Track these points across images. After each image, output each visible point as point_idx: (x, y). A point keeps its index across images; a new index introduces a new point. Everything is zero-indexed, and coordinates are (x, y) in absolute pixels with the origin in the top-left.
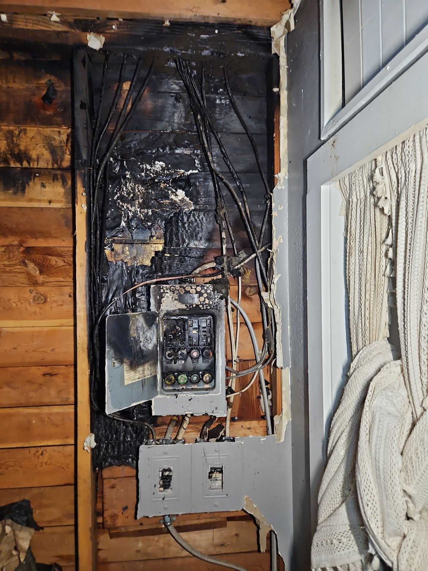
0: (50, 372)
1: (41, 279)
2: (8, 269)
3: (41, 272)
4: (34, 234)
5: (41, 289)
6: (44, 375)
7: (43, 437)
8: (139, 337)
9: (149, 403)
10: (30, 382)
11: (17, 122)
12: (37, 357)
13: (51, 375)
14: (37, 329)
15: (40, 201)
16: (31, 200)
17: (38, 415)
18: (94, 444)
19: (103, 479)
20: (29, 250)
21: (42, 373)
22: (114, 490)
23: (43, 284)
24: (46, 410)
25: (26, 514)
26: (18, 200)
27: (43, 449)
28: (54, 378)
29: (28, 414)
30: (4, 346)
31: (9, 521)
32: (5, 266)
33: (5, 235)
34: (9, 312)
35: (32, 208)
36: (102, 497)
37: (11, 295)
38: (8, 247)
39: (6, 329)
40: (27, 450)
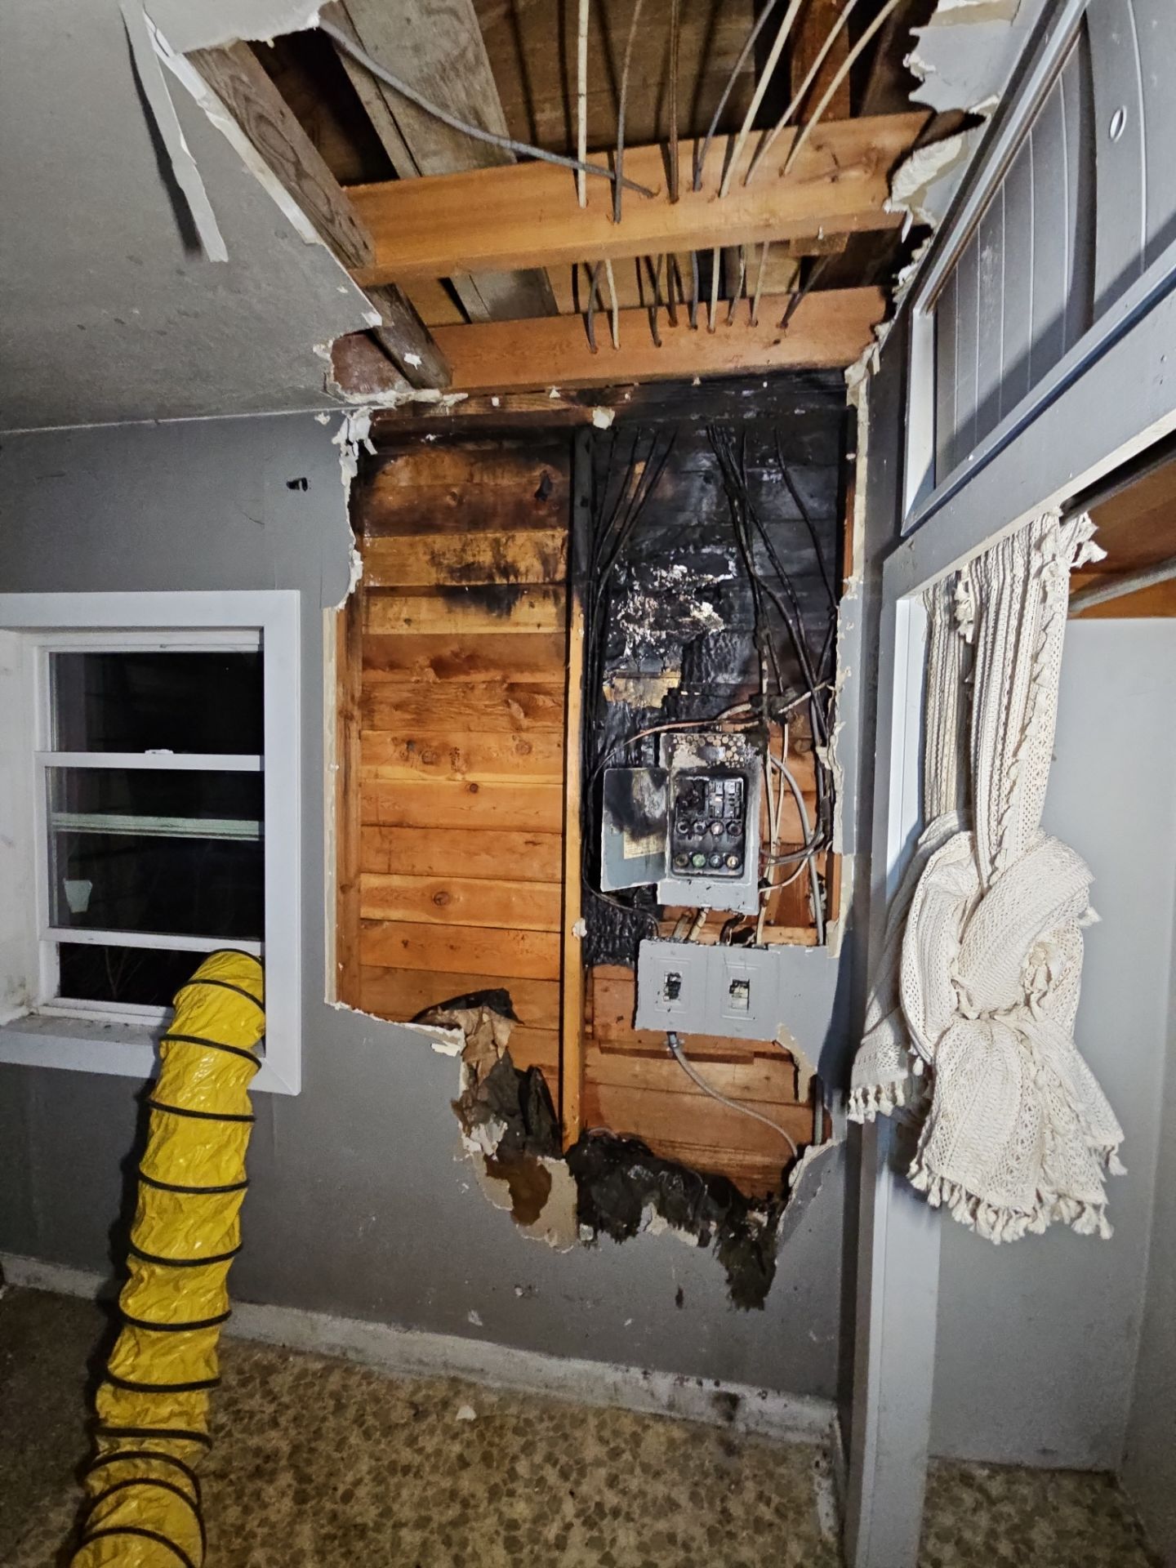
0: (533, 839)
1: (525, 722)
2: (489, 710)
3: (526, 715)
4: (520, 667)
5: (525, 736)
6: (527, 843)
7: (524, 918)
8: (643, 800)
9: (654, 888)
10: (512, 851)
11: (505, 528)
12: (518, 820)
13: (534, 843)
14: (518, 785)
15: (526, 624)
16: (517, 624)
17: (518, 891)
18: (584, 933)
19: (593, 979)
20: (512, 687)
21: (524, 840)
22: (607, 994)
23: (528, 730)
24: (527, 886)
25: (506, 1005)
26: (502, 624)
27: (521, 934)
28: (537, 847)
29: (507, 889)
30: (482, 804)
31: (487, 1009)
32: (486, 706)
33: (487, 669)
34: (489, 763)
35: (517, 635)
36: (592, 1002)
37: (491, 742)
38: (490, 683)
39: (485, 784)
40: (506, 932)
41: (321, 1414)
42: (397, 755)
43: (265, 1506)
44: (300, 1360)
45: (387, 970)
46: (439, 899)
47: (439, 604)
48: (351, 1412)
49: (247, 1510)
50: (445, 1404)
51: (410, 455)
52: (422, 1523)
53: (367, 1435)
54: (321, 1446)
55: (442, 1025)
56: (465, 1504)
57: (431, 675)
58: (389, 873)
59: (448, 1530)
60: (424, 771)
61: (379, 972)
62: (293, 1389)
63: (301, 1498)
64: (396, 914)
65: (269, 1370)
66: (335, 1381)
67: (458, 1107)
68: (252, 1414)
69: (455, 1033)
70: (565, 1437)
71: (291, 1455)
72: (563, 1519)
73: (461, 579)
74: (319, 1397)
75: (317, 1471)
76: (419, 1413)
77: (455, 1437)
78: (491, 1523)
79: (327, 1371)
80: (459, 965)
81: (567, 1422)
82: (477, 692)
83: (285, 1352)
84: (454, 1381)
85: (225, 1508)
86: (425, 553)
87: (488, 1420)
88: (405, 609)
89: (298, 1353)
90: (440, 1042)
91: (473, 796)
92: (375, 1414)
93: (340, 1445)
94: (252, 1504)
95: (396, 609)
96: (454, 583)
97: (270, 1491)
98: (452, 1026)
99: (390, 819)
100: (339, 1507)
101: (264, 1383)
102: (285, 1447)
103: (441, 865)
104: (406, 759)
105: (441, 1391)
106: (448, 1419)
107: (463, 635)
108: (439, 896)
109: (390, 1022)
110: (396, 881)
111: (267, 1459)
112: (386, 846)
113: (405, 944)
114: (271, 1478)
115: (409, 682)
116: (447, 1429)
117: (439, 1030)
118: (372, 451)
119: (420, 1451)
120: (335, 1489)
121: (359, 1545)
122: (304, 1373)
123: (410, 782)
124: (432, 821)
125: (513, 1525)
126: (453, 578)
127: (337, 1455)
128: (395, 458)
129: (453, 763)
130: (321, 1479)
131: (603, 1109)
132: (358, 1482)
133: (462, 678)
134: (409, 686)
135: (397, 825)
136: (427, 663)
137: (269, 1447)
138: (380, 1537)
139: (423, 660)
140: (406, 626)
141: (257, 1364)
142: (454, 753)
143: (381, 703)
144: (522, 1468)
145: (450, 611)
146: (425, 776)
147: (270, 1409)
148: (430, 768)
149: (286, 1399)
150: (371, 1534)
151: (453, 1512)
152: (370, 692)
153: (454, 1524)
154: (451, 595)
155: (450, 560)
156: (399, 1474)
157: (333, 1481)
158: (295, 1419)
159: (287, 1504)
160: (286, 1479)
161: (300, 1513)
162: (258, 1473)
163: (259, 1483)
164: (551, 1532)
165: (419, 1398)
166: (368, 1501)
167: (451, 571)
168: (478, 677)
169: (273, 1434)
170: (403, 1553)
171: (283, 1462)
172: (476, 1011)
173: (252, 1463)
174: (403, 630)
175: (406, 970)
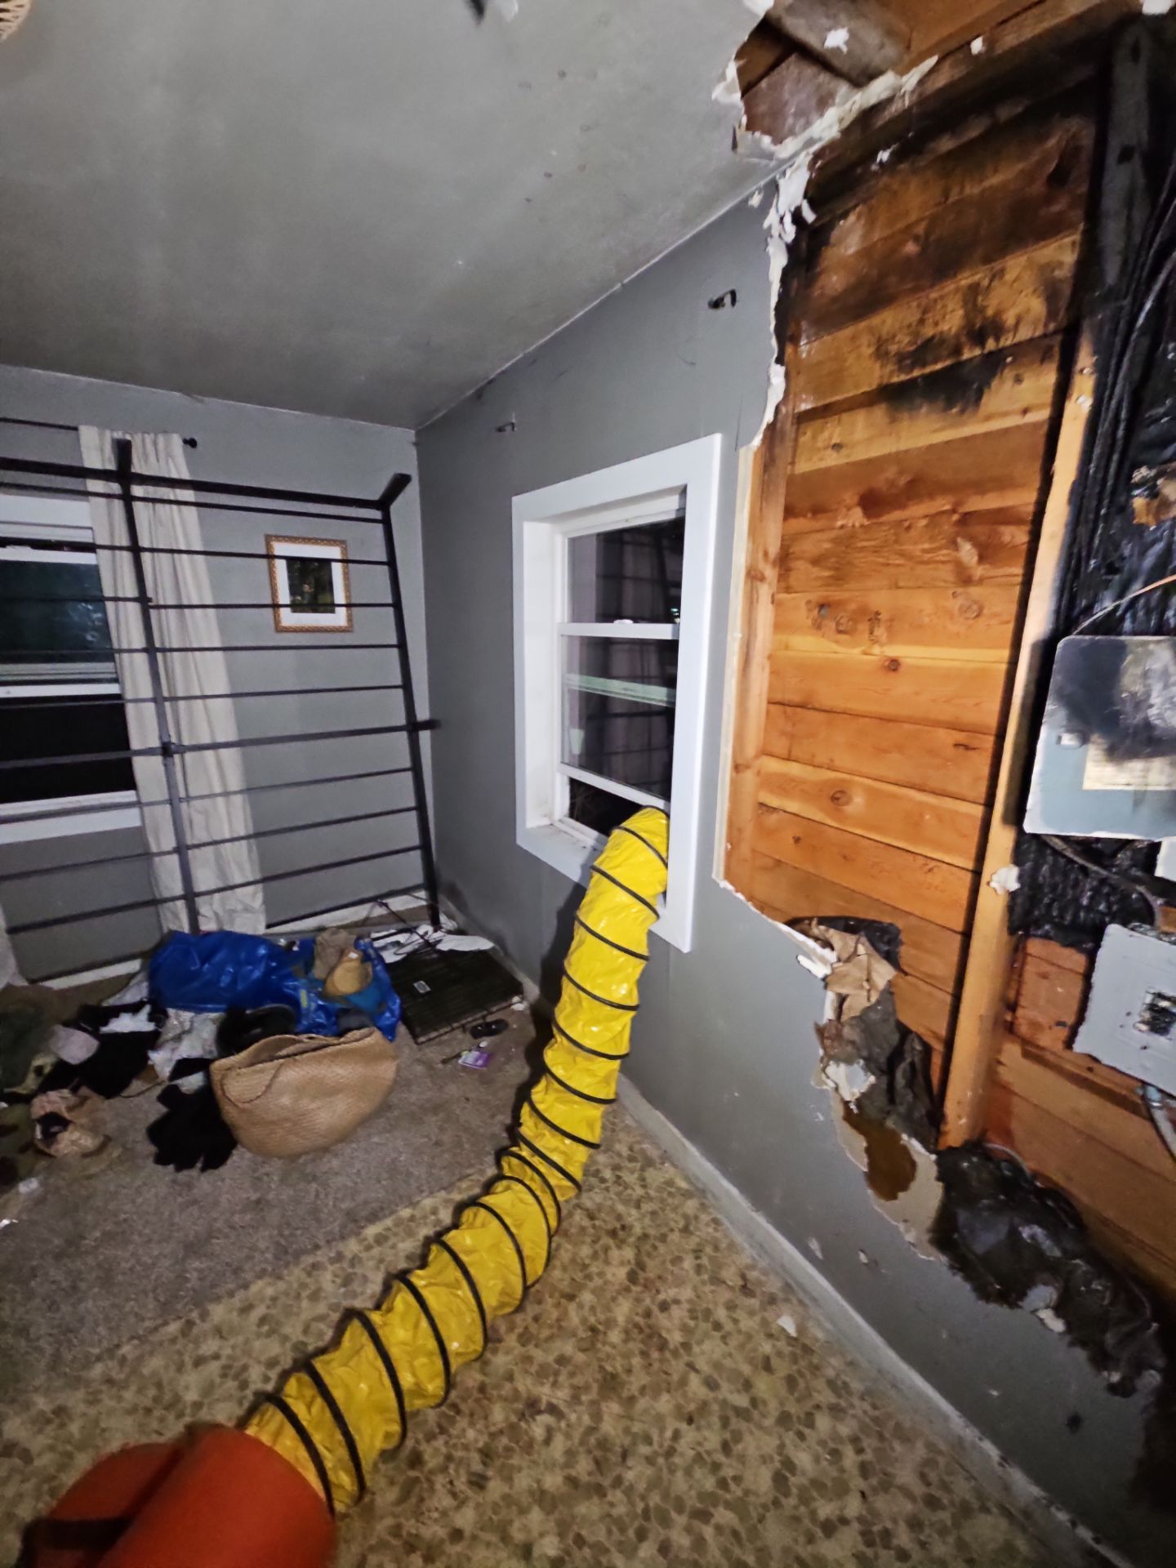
0: (965, 742)
1: (979, 571)
2: (927, 556)
3: (982, 559)
4: (980, 487)
5: (975, 591)
6: (957, 745)
7: (939, 846)
8: (1148, 695)
9: (1155, 848)
10: (932, 752)
11: (987, 260)
12: (947, 713)
13: (967, 748)
14: (957, 664)
15: (1005, 414)
16: (988, 418)
17: (933, 808)
18: (1014, 886)
19: (1026, 955)
20: (966, 519)
21: (953, 742)
22: (1045, 982)
23: (981, 581)
24: (949, 803)
26: (963, 424)
27: (933, 864)
28: (971, 753)
29: (921, 803)
30: (901, 686)
31: (864, 939)
32: (924, 551)
33: (931, 496)
34: (919, 633)
35: (987, 435)
36: (1020, 983)
37: (924, 602)
38: (934, 519)
39: (909, 661)
40: (910, 857)
41: (672, 1224)
42: (809, 622)
43: (607, 1262)
44: (672, 1170)
45: (778, 863)
46: (837, 797)
47: (880, 412)
48: (693, 1242)
49: (595, 1256)
50: (772, 1300)
51: (864, 201)
52: (711, 1384)
53: (699, 1269)
54: (662, 1249)
55: (816, 939)
56: (754, 1402)
57: (857, 517)
58: (789, 759)
59: (731, 1414)
60: (837, 642)
61: (770, 862)
62: (659, 1189)
63: (632, 1277)
64: (793, 806)
65: (649, 1163)
66: (691, 1206)
67: (821, 1031)
68: (626, 1187)
69: (827, 952)
70: (881, 1437)
71: (639, 1239)
72: (842, 1509)
73: (911, 368)
74: (675, 1209)
75: (653, 1268)
76: (746, 1289)
77: (770, 1336)
78: (770, 1444)
79: (687, 1195)
80: (849, 879)
81: (891, 1424)
82: (913, 533)
83: (665, 1157)
84: (787, 1287)
85: (583, 1242)
86: (869, 346)
87: (807, 1350)
88: (838, 431)
89: (675, 1166)
90: (808, 956)
91: (892, 674)
92: (711, 1259)
93: (677, 1260)
94: (600, 1253)
95: (826, 434)
96: (903, 377)
97: (615, 1254)
98: (827, 944)
99: (796, 698)
100: (655, 1310)
101: (643, 1169)
102: (638, 1230)
103: (844, 759)
104: (818, 626)
105: (774, 1286)
106: (769, 1315)
107: (906, 451)
108: (838, 795)
109: (764, 916)
110: (794, 769)
111: (623, 1227)
112: (789, 729)
113: (797, 840)
114: (621, 1244)
115: (834, 529)
116: (765, 1323)
117: (811, 943)
118: (809, 216)
119: (736, 1321)
120: (658, 1292)
121: (655, 1355)
122: (670, 1183)
123: (820, 655)
124: (839, 704)
125: (789, 1465)
126: (901, 370)
127: (669, 1266)
128: (845, 216)
129: (871, 633)
130: (651, 1275)
131: (1015, 1126)
132: (677, 1302)
133: (897, 515)
134: (832, 534)
135: (802, 706)
136: (856, 499)
137: (629, 1220)
138: (673, 1363)
139: (851, 497)
140: (834, 454)
141: (643, 1151)
142: (874, 618)
143: (797, 559)
144: (823, 1422)
145: (893, 420)
146: (835, 647)
147: (639, 1191)
148: (843, 637)
149: (652, 1193)
150: (668, 1355)
151: (742, 1401)
152: (789, 547)
153: (740, 1412)
154: (894, 397)
155: (903, 343)
156: (710, 1325)
157: (658, 1284)
158: (653, 1213)
159: (622, 1273)
160: (629, 1253)
161: (627, 1290)
162: (613, 1233)
163: (610, 1242)
164: (826, 1509)
165: (753, 1275)
166: (676, 1322)
167: (901, 358)
168: (918, 511)
169: (634, 1212)
170: (685, 1395)
171: (632, 1240)
172: (854, 937)
173: (615, 1224)
174: (832, 460)
175: (796, 868)
